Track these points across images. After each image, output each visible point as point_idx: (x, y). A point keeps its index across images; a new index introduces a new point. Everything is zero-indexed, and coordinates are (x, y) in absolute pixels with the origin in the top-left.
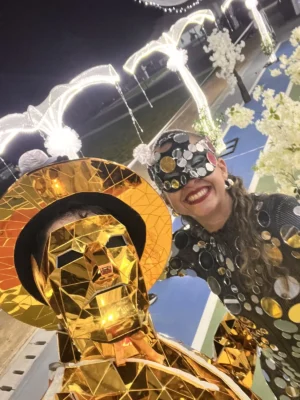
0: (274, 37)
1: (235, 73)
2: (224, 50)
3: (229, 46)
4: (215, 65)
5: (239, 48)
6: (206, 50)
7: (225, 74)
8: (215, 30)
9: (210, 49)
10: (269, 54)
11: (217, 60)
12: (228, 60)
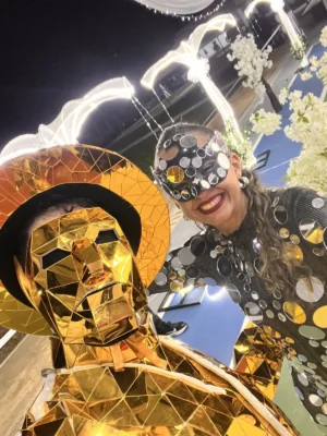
0: (304, 40)
1: (263, 80)
2: (249, 57)
3: (255, 52)
4: (240, 74)
5: (266, 55)
6: (230, 58)
7: (252, 83)
8: (239, 36)
9: (234, 57)
10: (300, 59)
11: (243, 68)
12: (255, 68)
